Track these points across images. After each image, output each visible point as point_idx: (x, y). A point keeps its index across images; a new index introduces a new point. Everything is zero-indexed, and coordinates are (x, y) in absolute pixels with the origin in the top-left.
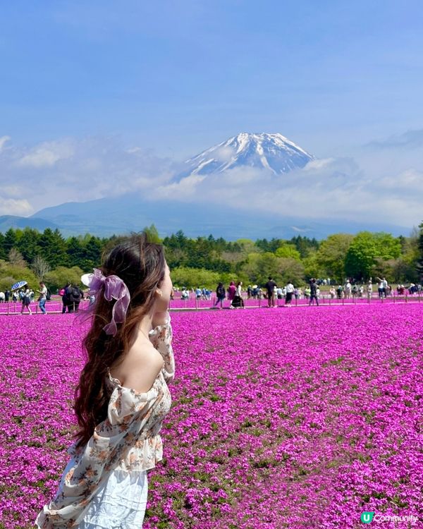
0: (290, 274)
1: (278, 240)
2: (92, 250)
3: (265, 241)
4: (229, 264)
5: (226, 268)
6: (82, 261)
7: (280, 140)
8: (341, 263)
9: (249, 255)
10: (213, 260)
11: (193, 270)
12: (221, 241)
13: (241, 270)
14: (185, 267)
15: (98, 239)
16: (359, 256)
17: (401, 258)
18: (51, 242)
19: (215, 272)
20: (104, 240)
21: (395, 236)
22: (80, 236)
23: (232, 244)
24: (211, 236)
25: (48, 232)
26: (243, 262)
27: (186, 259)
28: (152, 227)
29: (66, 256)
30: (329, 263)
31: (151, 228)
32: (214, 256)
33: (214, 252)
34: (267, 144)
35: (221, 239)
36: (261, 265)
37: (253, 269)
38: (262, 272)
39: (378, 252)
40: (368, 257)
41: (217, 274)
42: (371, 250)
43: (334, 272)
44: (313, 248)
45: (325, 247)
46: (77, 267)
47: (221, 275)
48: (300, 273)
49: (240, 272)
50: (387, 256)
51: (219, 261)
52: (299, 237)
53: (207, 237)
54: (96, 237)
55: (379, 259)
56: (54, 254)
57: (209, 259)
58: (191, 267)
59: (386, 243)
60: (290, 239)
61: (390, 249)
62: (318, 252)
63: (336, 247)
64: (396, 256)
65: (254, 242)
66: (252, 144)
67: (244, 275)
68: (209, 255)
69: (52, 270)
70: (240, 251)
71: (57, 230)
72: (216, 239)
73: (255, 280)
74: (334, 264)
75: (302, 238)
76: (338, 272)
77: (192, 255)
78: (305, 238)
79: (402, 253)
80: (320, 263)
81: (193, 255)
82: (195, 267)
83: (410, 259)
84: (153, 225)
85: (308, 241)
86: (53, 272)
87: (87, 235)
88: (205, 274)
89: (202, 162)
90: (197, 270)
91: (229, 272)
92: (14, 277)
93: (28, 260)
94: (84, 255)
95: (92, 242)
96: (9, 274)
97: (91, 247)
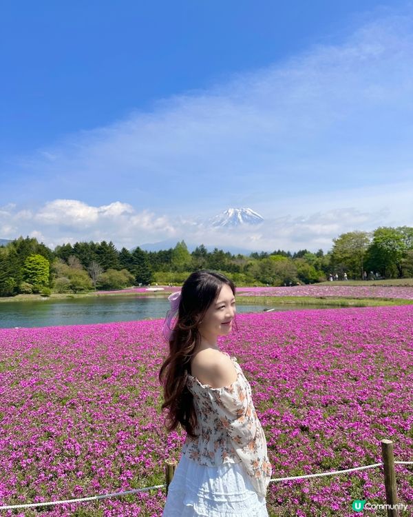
2: (136, 257)
4: (238, 267)
5: (236, 270)
6: (130, 266)
7: (249, 211)
9: (250, 261)
12: (228, 254)
13: (248, 271)
15: (146, 251)
18: (105, 251)
19: (228, 272)
24: (221, 251)
25: (104, 243)
26: (248, 265)
29: (117, 262)
31: (182, 243)
32: (227, 262)
33: (226, 259)
34: (243, 214)
35: (228, 252)
36: (262, 267)
37: (257, 270)
38: (264, 272)
41: (230, 274)
46: (125, 270)
47: (233, 275)
48: (294, 272)
49: (248, 273)
51: (230, 265)
56: (107, 260)
57: (224, 263)
58: (211, 268)
65: (249, 254)
66: (236, 214)
67: (251, 274)
68: (223, 261)
69: (105, 272)
71: (111, 242)
72: (225, 253)
81: (212, 261)
84: (183, 240)
91: (239, 272)
92: (70, 278)
93: (85, 264)
94: (131, 261)
95: (138, 251)
96: (65, 275)
97: (136, 254)
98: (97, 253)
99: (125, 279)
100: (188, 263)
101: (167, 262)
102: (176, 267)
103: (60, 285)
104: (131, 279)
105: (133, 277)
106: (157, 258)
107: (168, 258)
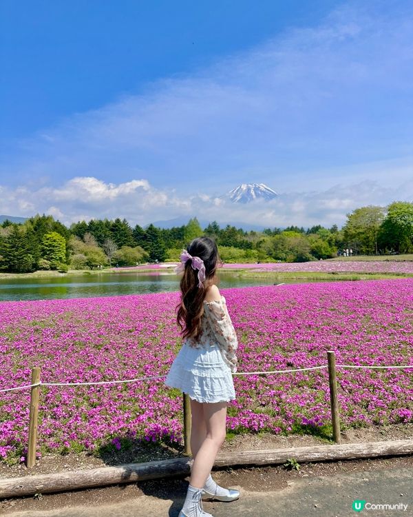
0: (300, 249)
2: (150, 234)
4: (251, 243)
5: (249, 246)
6: (144, 243)
7: (263, 187)
10: (238, 240)
13: (260, 247)
15: (159, 229)
18: (120, 229)
24: (234, 228)
25: (118, 221)
26: (261, 242)
27: (220, 241)
28: (195, 218)
29: (132, 239)
31: (194, 220)
32: (239, 238)
34: (256, 189)
35: (241, 229)
36: (275, 243)
37: (269, 246)
41: (242, 250)
46: (139, 247)
47: (245, 251)
48: (307, 248)
49: (260, 249)
51: (243, 241)
56: (122, 237)
57: (236, 240)
58: (223, 245)
65: (262, 230)
66: (249, 189)
67: (263, 251)
68: (236, 237)
69: (119, 249)
71: (125, 220)
72: (238, 229)
77: (223, 237)
81: (225, 237)
82: (226, 246)
88: (234, 250)
90: (228, 248)
91: (251, 249)
92: (86, 255)
93: (101, 241)
94: (145, 237)
95: (151, 228)
96: (81, 252)
97: (150, 231)
98: (112, 230)
99: (139, 256)
101: (180, 238)
103: (76, 262)
104: (145, 257)
105: (147, 254)
106: (170, 235)
107: (180, 235)
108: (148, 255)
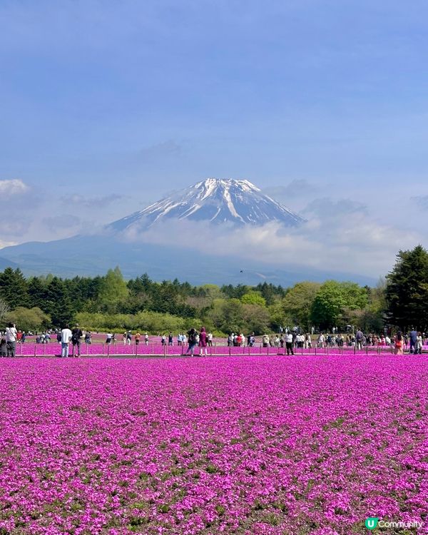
0: (256, 321)
1: (244, 287)
2: (53, 291)
3: (230, 286)
4: (194, 309)
5: (190, 313)
6: (43, 302)
7: (247, 185)
8: (308, 311)
9: (215, 300)
10: (177, 304)
11: (157, 314)
12: (187, 285)
13: (206, 315)
14: (149, 311)
15: (61, 279)
16: (326, 304)
17: (368, 307)
18: (11, 282)
19: (179, 316)
20: (67, 282)
21: (361, 286)
22: (41, 277)
23: (198, 289)
24: (176, 281)
25: (9, 271)
26: (208, 308)
27: (151, 303)
28: (117, 269)
29: (27, 296)
30: (296, 311)
31: (115, 270)
32: (179, 300)
33: (179, 296)
34: (235, 190)
35: (187, 283)
36: (227, 311)
37: (218, 314)
38: (227, 318)
39: (344, 301)
40: (334, 306)
41: (181, 319)
42: (337, 299)
43: (300, 320)
44: (279, 296)
45: (292, 295)
46: (37, 309)
47: (185, 320)
48: (266, 320)
49: (205, 318)
50: (354, 306)
51: (183, 306)
52: (265, 284)
53: (172, 281)
54: (58, 277)
55: (346, 309)
56: (14, 294)
57: (174, 303)
58: (155, 311)
59: (352, 293)
60: (256, 286)
61: (356, 299)
62: (284, 300)
63: (302, 295)
64: (362, 306)
65: (219, 287)
66: (219, 190)
67: (209, 321)
68: (174, 299)
69: (11, 310)
70: (205, 297)
71: (18, 269)
72: (181, 283)
73: (220, 326)
74: (301, 312)
75: (268, 284)
76: (304, 320)
77: (156, 298)
78: (271, 285)
79: (368, 303)
80: (286, 311)
81: (158, 299)
82: (159, 312)
83: (376, 309)
84: (117, 267)
85: (274, 288)
86: (13, 312)
87: (49, 275)
88: (169, 319)
89: (169, 205)
90: (161, 314)
91: (194, 317)
94: (45, 295)
95: (54, 283)
97: (53, 287)
99: (38, 321)
100: (123, 301)
101: (90, 296)
102: (106, 306)
104: (44, 322)
105: (48, 318)
106: (77, 291)
107: (92, 290)
108: (50, 320)
